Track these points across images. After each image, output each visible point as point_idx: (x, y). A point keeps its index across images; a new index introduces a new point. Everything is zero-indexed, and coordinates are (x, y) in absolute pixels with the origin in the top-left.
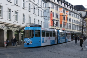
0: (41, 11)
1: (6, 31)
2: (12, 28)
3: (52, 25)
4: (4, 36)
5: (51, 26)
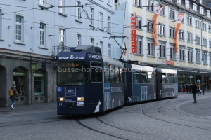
0: (101, 13)
3: (135, 52)
5: (132, 55)
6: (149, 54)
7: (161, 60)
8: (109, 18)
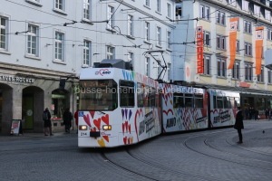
0: (159, 28)
1: (21, 91)
2: (42, 81)
3: (202, 72)
4: (12, 104)
5: (198, 75)
6: (219, 74)
7: (233, 82)
8: (169, 33)
